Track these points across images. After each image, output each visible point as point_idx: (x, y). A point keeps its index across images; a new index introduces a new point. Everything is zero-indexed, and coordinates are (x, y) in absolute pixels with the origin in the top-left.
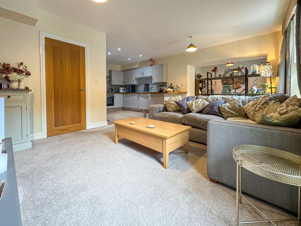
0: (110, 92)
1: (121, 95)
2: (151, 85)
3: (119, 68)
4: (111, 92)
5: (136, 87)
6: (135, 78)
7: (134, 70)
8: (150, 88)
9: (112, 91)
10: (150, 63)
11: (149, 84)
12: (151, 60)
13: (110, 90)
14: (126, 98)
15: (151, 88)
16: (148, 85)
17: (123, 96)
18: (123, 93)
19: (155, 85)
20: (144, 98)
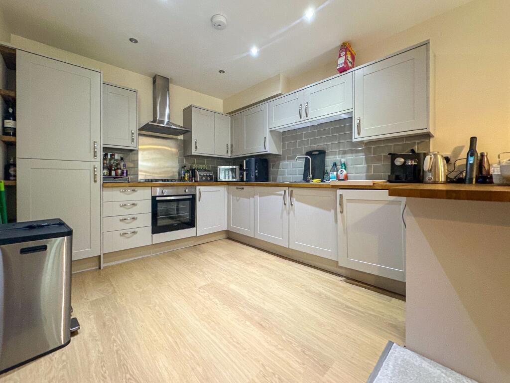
0: (187, 178)
1: (223, 190)
2: (335, 153)
3: (218, 104)
4: (191, 179)
5: (271, 164)
6: (272, 132)
7: (266, 105)
8: (329, 167)
9: (193, 175)
10: (341, 61)
11: (329, 151)
12: (345, 47)
13: (187, 172)
14: (238, 200)
15: (335, 164)
16: (322, 153)
17: (228, 193)
18: (228, 183)
19: (356, 155)
20: (316, 205)
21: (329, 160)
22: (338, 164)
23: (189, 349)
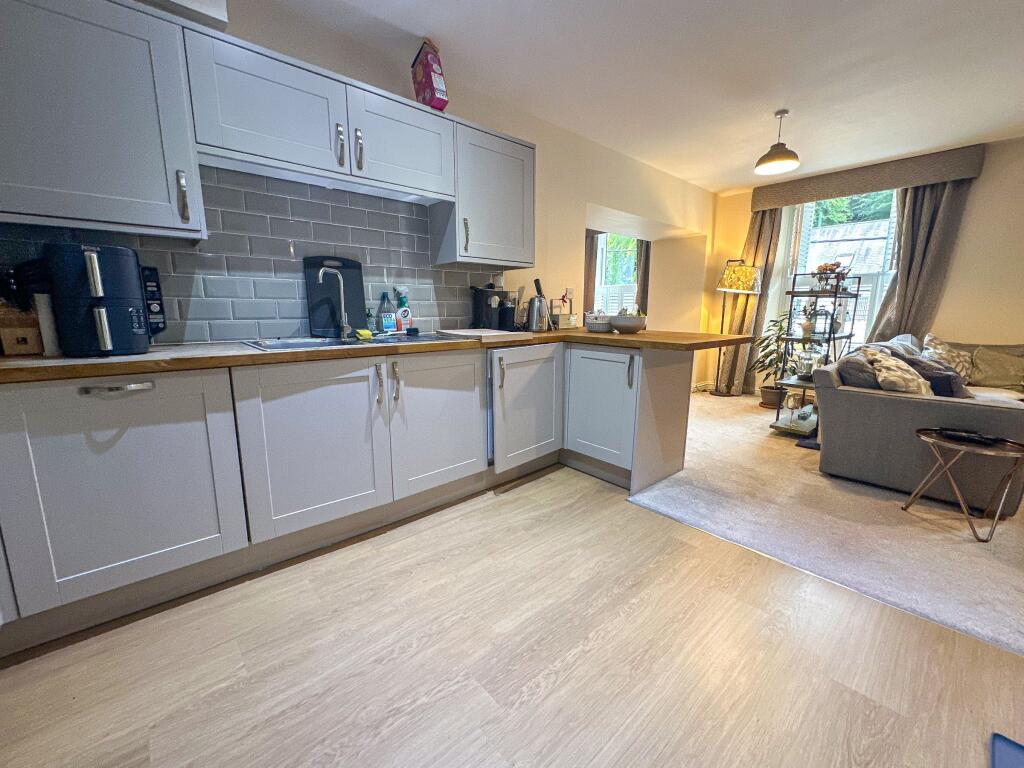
2: (379, 272)
11: (367, 264)
15: (384, 297)
16: (354, 267)
19: (421, 280)
20: (451, 386)
21: (371, 286)
22: (391, 295)
23: (736, 679)
